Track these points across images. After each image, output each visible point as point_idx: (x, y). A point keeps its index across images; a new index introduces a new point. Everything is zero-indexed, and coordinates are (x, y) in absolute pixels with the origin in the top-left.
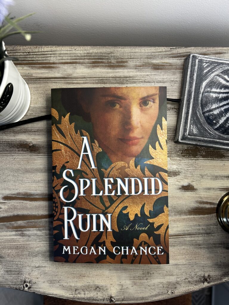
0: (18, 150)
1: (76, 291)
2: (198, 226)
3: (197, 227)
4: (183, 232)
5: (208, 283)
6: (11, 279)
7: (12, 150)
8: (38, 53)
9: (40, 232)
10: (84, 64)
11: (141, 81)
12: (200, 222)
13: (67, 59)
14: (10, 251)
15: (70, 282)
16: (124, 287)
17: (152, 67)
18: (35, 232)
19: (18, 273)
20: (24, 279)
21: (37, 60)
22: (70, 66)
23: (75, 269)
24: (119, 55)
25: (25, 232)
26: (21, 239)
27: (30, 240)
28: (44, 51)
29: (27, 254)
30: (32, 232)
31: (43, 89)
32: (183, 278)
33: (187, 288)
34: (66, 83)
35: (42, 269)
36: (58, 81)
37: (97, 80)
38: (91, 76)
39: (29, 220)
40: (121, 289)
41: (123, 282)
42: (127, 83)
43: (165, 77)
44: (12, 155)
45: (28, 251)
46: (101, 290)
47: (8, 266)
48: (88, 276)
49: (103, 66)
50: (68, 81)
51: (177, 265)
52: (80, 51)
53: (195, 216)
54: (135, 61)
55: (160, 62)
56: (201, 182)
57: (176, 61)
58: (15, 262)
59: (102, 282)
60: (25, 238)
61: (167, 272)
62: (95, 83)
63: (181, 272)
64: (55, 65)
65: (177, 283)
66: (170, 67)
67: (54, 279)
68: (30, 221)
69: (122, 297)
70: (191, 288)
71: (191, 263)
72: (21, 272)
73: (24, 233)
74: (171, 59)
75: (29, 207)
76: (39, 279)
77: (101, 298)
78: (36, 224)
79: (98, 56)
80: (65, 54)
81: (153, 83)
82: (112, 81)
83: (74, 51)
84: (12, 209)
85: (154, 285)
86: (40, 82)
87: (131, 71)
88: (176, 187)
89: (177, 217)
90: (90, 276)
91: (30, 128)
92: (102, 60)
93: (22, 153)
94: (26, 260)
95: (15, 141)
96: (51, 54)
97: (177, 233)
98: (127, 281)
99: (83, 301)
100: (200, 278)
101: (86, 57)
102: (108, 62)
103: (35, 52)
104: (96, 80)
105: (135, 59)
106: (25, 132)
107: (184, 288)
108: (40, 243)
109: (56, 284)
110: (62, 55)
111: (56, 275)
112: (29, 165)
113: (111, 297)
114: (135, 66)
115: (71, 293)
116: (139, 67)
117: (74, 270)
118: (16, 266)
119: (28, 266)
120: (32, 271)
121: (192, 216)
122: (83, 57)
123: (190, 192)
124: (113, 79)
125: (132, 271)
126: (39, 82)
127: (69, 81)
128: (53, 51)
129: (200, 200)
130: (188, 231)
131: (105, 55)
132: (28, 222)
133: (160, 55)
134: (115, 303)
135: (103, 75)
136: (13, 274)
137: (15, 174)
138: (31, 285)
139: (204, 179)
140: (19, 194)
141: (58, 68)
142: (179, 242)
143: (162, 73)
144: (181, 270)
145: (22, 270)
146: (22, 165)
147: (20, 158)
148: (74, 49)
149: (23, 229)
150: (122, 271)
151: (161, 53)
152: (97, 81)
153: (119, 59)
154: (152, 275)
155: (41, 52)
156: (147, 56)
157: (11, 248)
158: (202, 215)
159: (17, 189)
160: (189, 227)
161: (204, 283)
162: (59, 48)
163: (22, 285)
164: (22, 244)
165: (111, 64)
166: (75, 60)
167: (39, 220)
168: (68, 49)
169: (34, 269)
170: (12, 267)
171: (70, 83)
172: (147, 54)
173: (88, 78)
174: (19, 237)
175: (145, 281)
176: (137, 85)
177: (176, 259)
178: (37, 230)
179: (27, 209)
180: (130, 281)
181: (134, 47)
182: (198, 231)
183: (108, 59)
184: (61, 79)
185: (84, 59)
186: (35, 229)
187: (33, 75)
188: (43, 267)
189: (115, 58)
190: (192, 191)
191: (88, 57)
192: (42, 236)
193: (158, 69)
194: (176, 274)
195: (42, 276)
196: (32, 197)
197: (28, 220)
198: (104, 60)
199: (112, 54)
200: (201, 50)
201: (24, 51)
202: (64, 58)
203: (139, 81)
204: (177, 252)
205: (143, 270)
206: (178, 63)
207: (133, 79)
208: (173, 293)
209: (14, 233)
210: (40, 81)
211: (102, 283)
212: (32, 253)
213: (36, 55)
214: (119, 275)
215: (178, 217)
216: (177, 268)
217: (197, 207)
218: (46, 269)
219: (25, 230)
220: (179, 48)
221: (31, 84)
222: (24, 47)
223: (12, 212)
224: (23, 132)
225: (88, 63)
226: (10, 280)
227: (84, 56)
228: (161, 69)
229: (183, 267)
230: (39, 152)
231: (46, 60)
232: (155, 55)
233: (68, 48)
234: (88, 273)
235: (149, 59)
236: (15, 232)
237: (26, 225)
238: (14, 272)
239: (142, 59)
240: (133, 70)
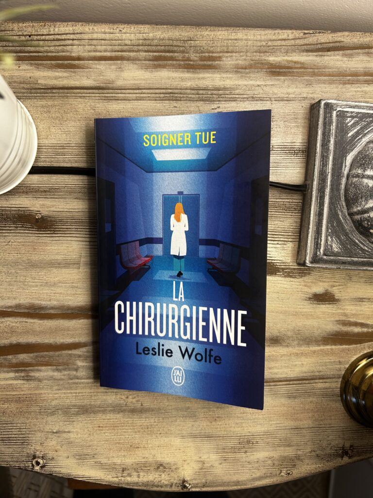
0: (15, 225)
1: (123, 471)
2: (338, 363)
3: (336, 366)
4: (312, 374)
5: (350, 457)
6: (11, 452)
7: (4, 225)
8: (47, 37)
9: (59, 374)
10: (137, 62)
11: (245, 96)
12: (342, 357)
13: (105, 51)
14: (6, 406)
15: (113, 457)
16: (206, 465)
17: (268, 70)
18: (51, 373)
19: (23, 443)
20: (32, 452)
21: (47, 52)
22: (111, 65)
23: (121, 435)
24: (206, 44)
25: (32, 374)
26: (25, 386)
27: (41, 387)
28: (59, 33)
29: (38, 410)
30: (45, 374)
31: (59, 109)
32: (307, 450)
33: (314, 466)
34: (104, 98)
35: (65, 435)
36: (88, 95)
37: (163, 93)
38: (151, 86)
39: (40, 352)
40: (201, 469)
41: (206, 457)
42: (219, 101)
43: (290, 90)
44: (4, 235)
45: (38, 405)
46: (167, 470)
47: (5, 431)
48: (144, 447)
49: (173, 66)
50: (106, 95)
51: (298, 430)
52: (130, 34)
53: (333, 347)
54: (236, 57)
55: (284, 60)
56: (347, 287)
57: (315, 58)
58: (17, 424)
59: (168, 457)
60: (33, 384)
61: (280, 440)
62: (158, 99)
63: (305, 440)
64: (81, 62)
65: (298, 458)
66: (302, 70)
67: (85, 451)
68: (42, 354)
69: (203, 480)
70: (320, 466)
71: (323, 426)
72: (28, 441)
73: (30, 374)
74: (305, 54)
75: (38, 329)
76: (59, 453)
77: (166, 483)
78: (52, 359)
79: (165, 46)
80: (102, 40)
81: (268, 102)
82: (190, 96)
83: (118, 35)
84: (7, 333)
85: (257, 462)
86: (53, 95)
87: (227, 77)
88: (304, 295)
89: (302, 349)
90: (148, 447)
91: (37, 185)
92: (171, 54)
93: (22, 231)
94: (35, 420)
95: (9, 209)
96: (73, 40)
97: (301, 375)
98: (211, 455)
99: (136, 488)
100: (336, 450)
101: (141, 48)
102: (183, 57)
103: (43, 35)
104: (160, 94)
105: (236, 52)
106: (27, 192)
107: (309, 467)
108: (60, 391)
109: (88, 460)
110: (95, 42)
111: (88, 445)
112: (36, 254)
113: (184, 481)
114: (235, 68)
115: (115, 476)
116: (242, 68)
117: (120, 438)
118: (18, 430)
119: (39, 431)
120: (47, 438)
121: (329, 347)
122: (135, 47)
123: (327, 306)
124: (193, 92)
125: (221, 438)
126: (51, 95)
127: (109, 95)
128: (77, 33)
129: (344, 318)
130: (320, 372)
131: (178, 43)
132: (37, 357)
133: (283, 46)
134: (191, 490)
135: (174, 83)
136: (12, 444)
137: (10, 270)
138: (45, 462)
139: (353, 283)
140: (18, 306)
141: (87, 68)
142: (303, 391)
143: (286, 83)
144: (304, 436)
145: (28, 437)
146: (24, 254)
147: (19, 241)
148: (118, 30)
149: (27, 369)
150: (204, 439)
151: (286, 42)
152: (162, 95)
153: (204, 53)
154: (254, 445)
155: (54, 34)
156: (259, 48)
157: (6, 400)
158: (346, 345)
159: (15, 298)
160: (322, 366)
161: (342, 457)
162: (88, 28)
163: (30, 463)
164: (28, 394)
165: (190, 62)
166: (120, 53)
167: (57, 353)
168: (107, 31)
169: (50, 436)
170: (11, 433)
171: (111, 98)
172: (259, 44)
173: (144, 89)
174: (22, 382)
175: (242, 456)
176: (238, 104)
177: (296, 419)
178: (53, 370)
179: (34, 333)
180: (217, 455)
181: (235, 28)
182: (337, 372)
183: (183, 52)
184: (94, 91)
185: (138, 51)
186: (49, 367)
187: (39, 82)
188: (65, 432)
189: (198, 50)
190: (330, 304)
191: (146, 48)
192: (63, 380)
193: (279, 74)
194: (295, 443)
195: (65, 447)
196: (43, 312)
197: (37, 352)
198: (176, 54)
199: (192, 42)
200: (361, 39)
201: (21, 33)
202: (99, 48)
203: (242, 96)
204: (300, 407)
205: (239, 437)
206: (318, 63)
207: (231, 93)
208: (289, 474)
209: (12, 375)
210: (53, 93)
211: (168, 459)
212: (45, 409)
213: (43, 40)
214: (198, 446)
215: (304, 349)
216: (297, 433)
217: (337, 332)
218: (72, 435)
219: (32, 370)
220: (320, 33)
221: (35, 99)
222: (20, 25)
223: (7, 339)
224: (23, 192)
225: (145, 60)
226: (8, 454)
227: (138, 45)
228: (284, 74)
229: (308, 431)
230: (54, 230)
231: (64, 52)
232: (273, 46)
233: (105, 28)
234: (144, 442)
235: (262, 54)
236: (14, 374)
237: (34, 361)
238: (15, 441)
239: (249, 54)
240: (231, 76)
